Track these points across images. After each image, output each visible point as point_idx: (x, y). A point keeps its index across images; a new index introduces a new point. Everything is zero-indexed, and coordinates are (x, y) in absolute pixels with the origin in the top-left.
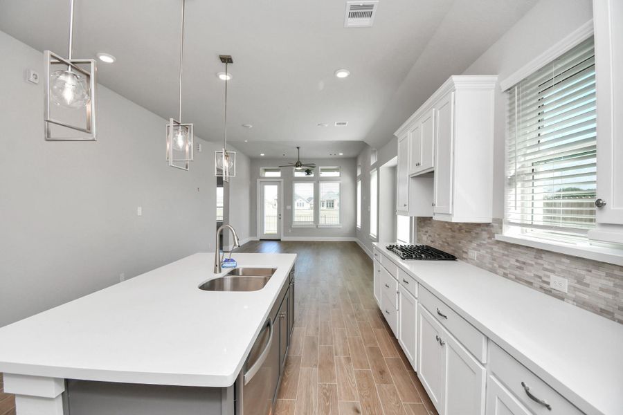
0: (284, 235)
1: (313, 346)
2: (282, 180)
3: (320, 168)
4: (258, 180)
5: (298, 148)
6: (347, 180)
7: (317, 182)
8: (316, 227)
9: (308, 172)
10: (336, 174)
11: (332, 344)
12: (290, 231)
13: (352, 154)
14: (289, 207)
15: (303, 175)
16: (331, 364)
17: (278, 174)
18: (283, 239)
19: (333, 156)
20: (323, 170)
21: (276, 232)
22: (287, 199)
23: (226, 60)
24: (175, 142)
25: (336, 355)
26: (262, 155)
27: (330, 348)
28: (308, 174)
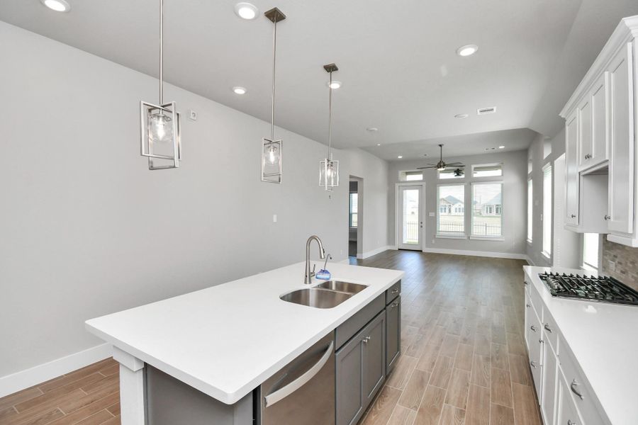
0: (427, 246)
1: (421, 383)
2: (424, 184)
3: (473, 166)
4: (397, 185)
5: (441, 146)
6: (513, 179)
7: (469, 184)
8: (467, 238)
9: (458, 172)
10: (498, 173)
11: (445, 387)
12: (433, 242)
13: (519, 145)
14: (432, 214)
15: (452, 176)
16: (435, 411)
17: (419, 177)
18: (425, 250)
19: (490, 150)
20: (477, 169)
21: (417, 241)
22: (430, 205)
23: (331, 69)
24: (267, 159)
25: (447, 402)
26: (400, 157)
27: (441, 392)
28: (458, 175)
